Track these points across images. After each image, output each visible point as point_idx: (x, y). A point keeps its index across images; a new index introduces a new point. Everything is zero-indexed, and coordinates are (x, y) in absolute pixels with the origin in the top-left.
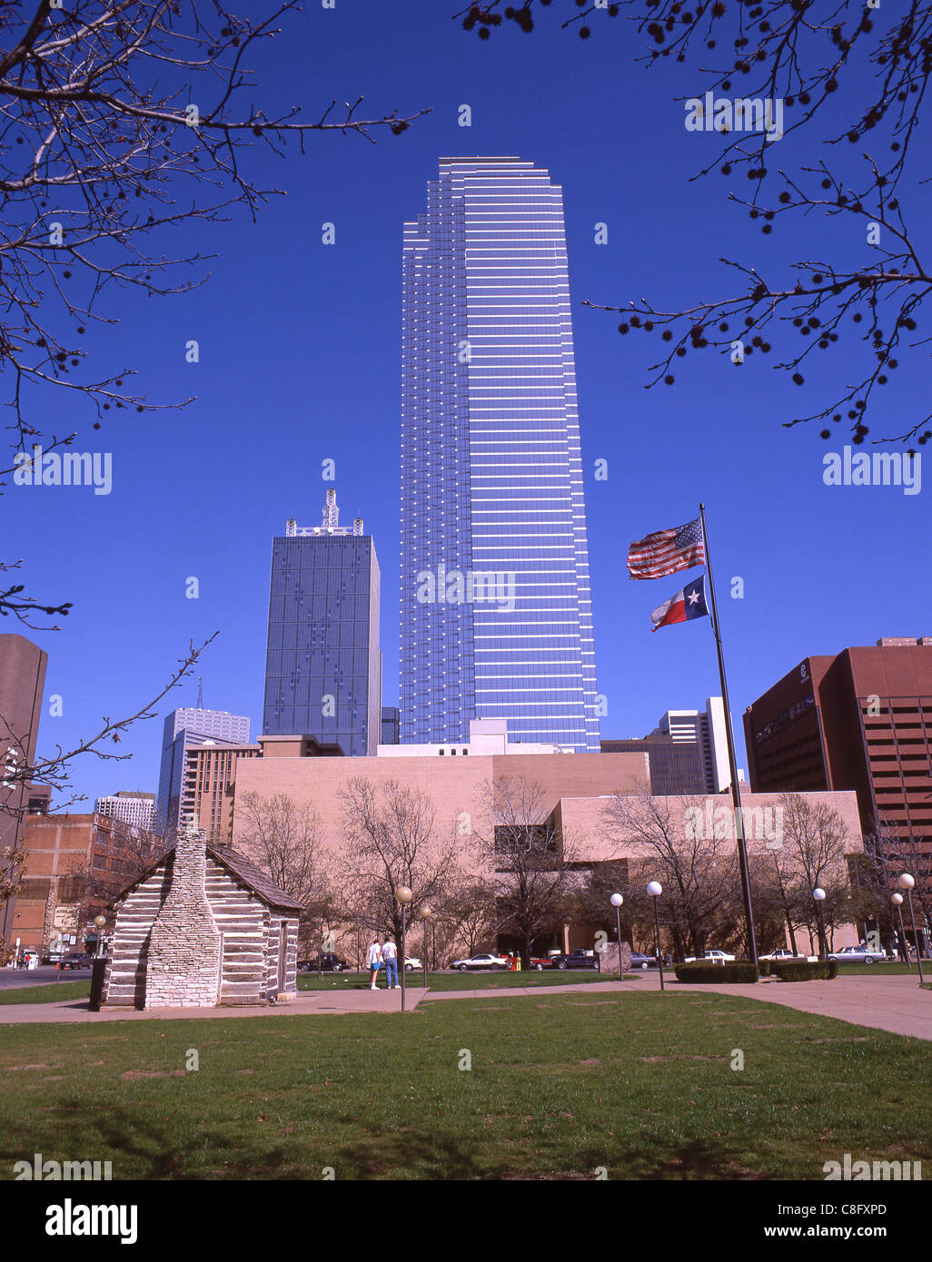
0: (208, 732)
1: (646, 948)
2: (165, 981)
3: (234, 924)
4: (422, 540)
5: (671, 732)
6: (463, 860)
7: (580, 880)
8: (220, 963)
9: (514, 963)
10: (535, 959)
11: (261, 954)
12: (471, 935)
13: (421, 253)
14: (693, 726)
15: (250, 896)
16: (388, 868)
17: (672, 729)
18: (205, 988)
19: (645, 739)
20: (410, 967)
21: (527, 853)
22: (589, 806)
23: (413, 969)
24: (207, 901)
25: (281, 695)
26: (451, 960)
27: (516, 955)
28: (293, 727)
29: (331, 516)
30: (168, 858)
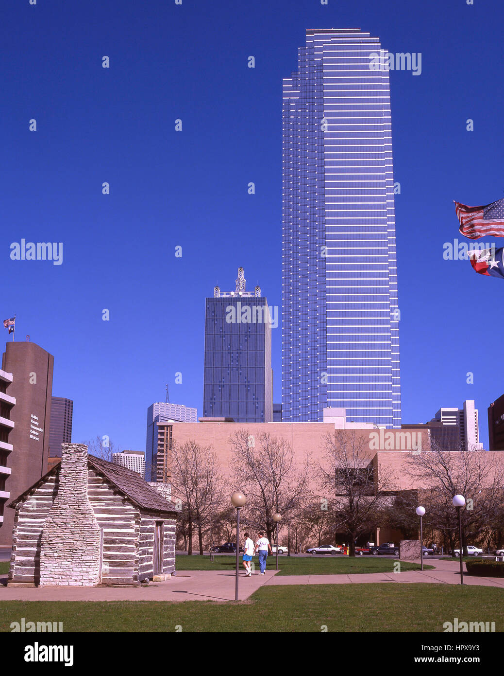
0: (173, 416)
1: (427, 543)
2: (55, 565)
3: (111, 522)
4: (295, 298)
5: (442, 421)
6: (313, 486)
7: (388, 502)
8: (101, 552)
9: (346, 551)
10: (358, 548)
11: (134, 546)
12: (319, 533)
13: (294, 101)
14: (455, 417)
15: (124, 500)
16: (263, 491)
17: (443, 419)
18: (87, 572)
19: (427, 423)
20: (281, 552)
21: (355, 481)
22: (395, 457)
23: (283, 552)
24: (89, 504)
25: (214, 394)
26: (307, 548)
27: (347, 545)
28: (221, 414)
29: (241, 285)
30: (57, 469)
